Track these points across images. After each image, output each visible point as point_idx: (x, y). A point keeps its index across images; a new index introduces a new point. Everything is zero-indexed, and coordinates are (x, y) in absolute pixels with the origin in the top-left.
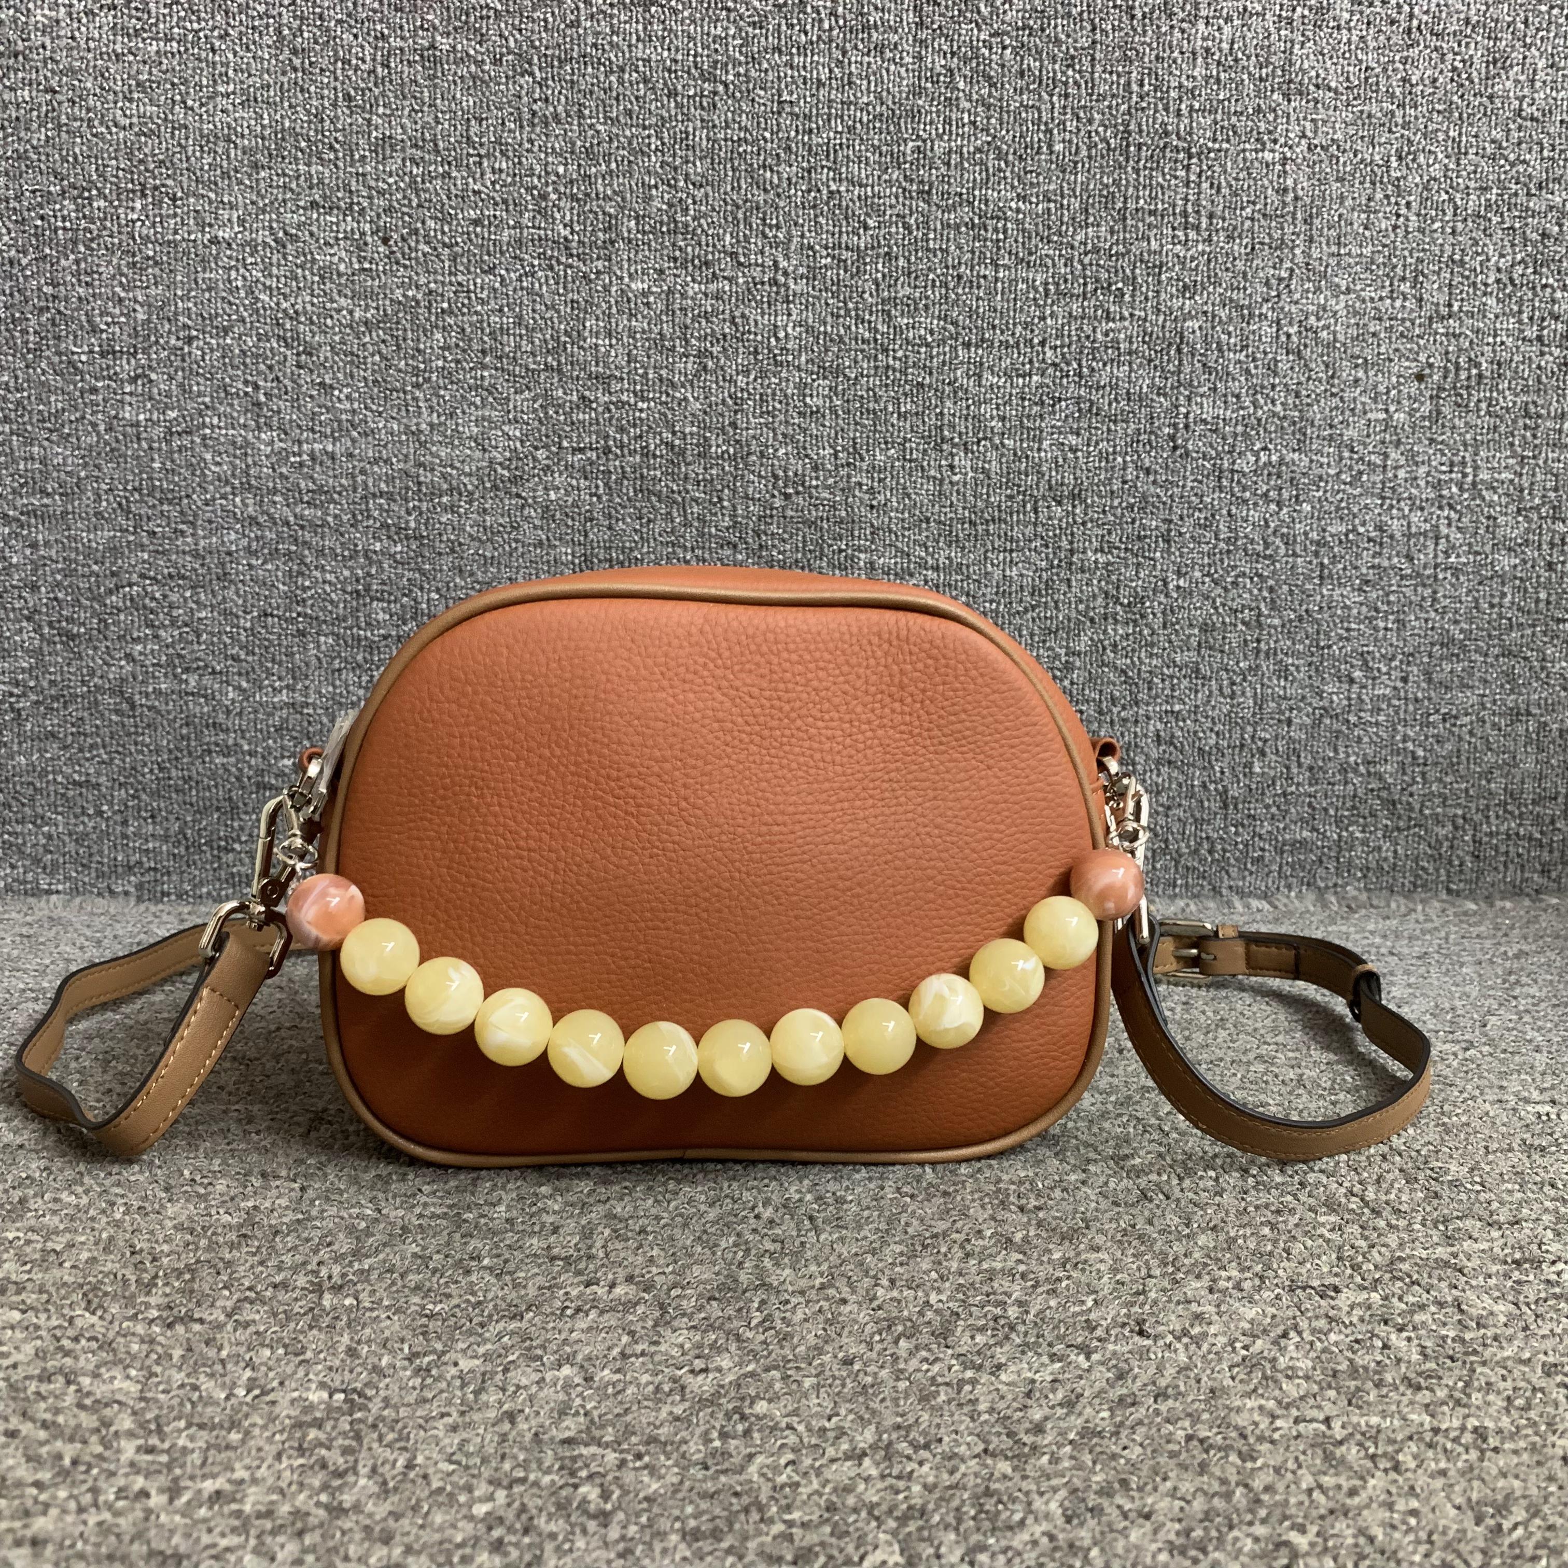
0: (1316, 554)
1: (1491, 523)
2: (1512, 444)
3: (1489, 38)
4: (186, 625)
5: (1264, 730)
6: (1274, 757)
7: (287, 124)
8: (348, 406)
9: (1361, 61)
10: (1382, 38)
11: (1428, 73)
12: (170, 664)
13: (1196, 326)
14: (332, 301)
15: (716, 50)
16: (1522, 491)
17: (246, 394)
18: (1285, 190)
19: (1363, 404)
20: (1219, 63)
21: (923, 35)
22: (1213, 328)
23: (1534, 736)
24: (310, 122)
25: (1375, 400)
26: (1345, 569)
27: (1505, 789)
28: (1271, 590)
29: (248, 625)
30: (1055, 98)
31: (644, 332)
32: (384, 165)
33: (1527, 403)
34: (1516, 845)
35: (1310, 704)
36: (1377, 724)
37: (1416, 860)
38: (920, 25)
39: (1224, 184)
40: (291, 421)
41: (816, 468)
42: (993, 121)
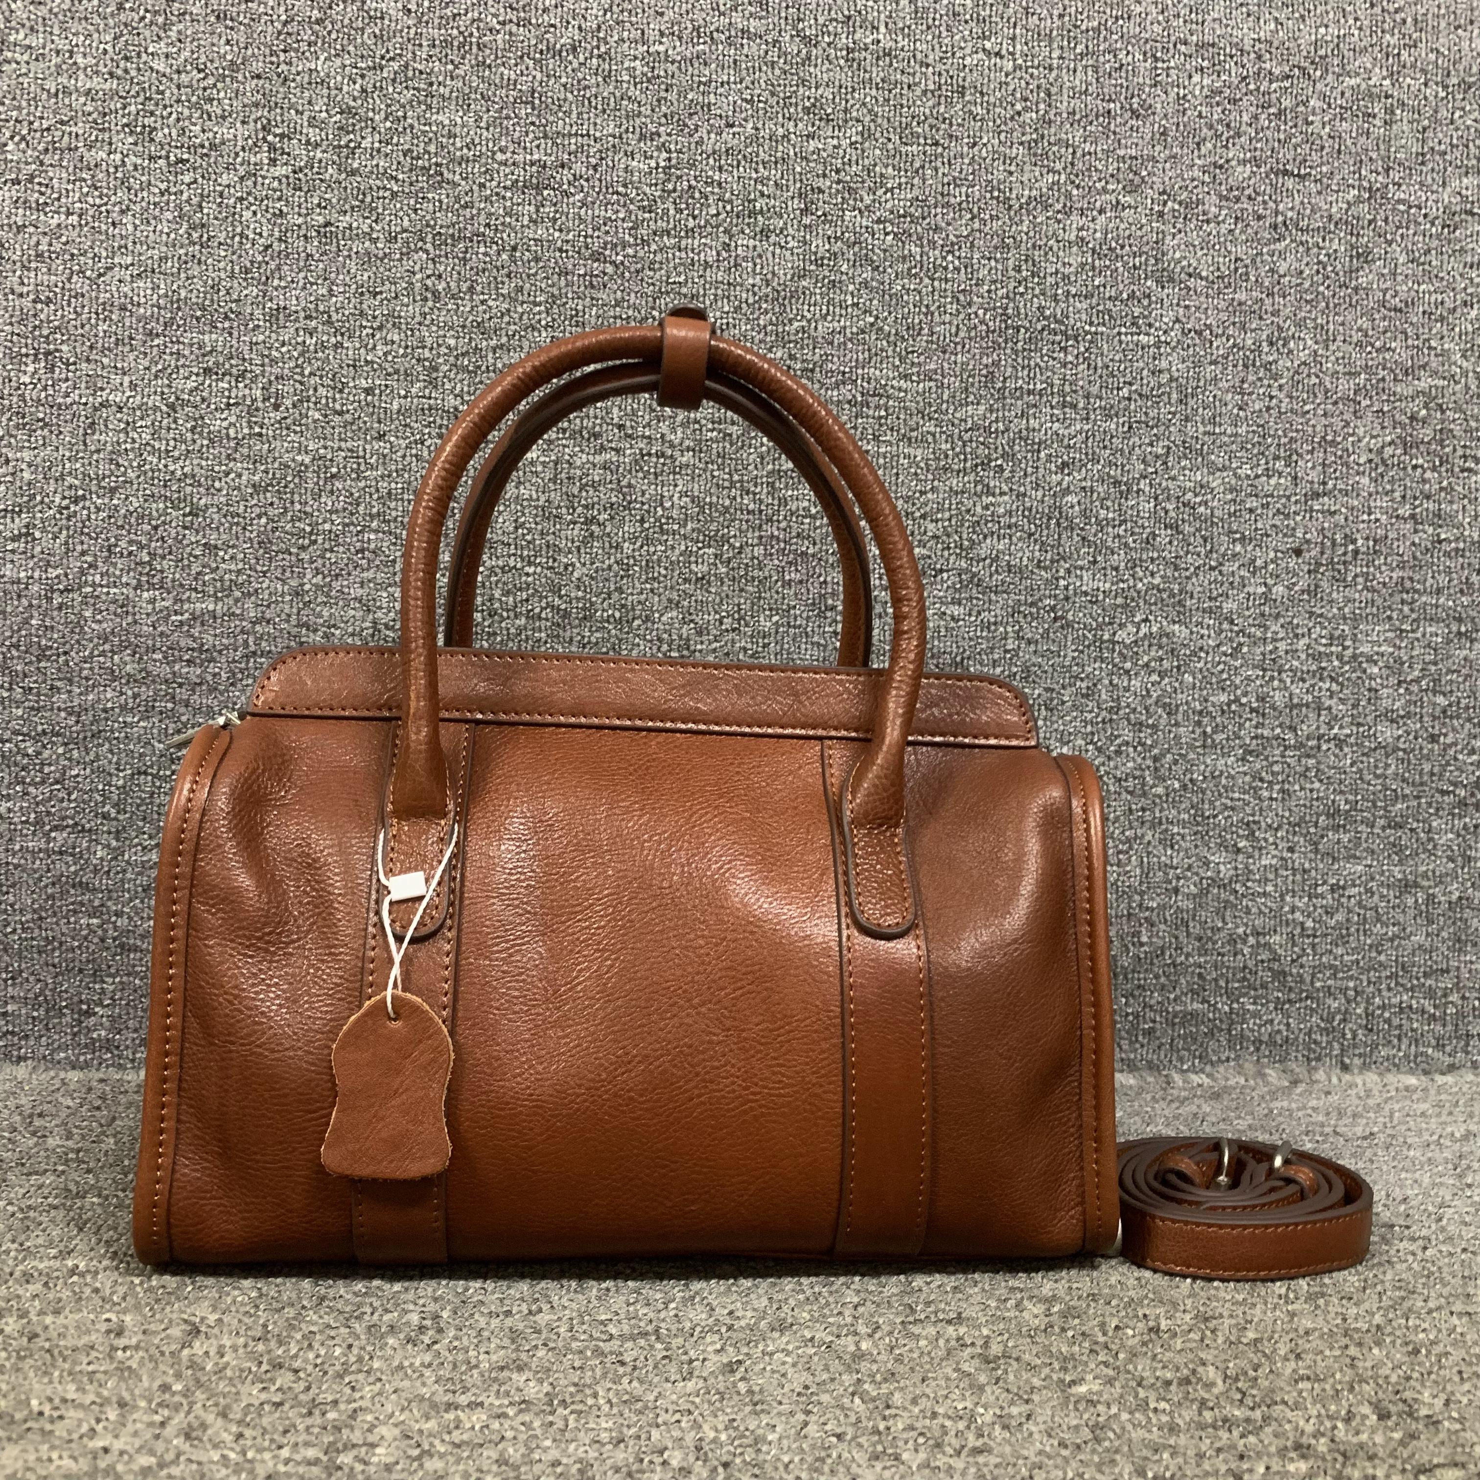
0: (1199, 723)
1: (1372, 694)
2: (1390, 618)
3: (1352, 234)
4: (57, 782)
5: (1153, 899)
6: (1162, 927)
7: (183, 293)
8: (233, 567)
9: (1230, 252)
10: (1249, 231)
11: (1295, 265)
12: (38, 822)
13: (1075, 501)
14: (220, 463)
15: (607, 232)
16: (1403, 663)
17: (130, 553)
18: (1160, 371)
19: (1243, 578)
20: (1094, 250)
21: (807, 221)
22: (1092, 502)
23: (1423, 907)
24: (205, 293)
25: (1254, 573)
26: (1228, 739)
27: (1396, 961)
28: (1156, 759)
29: (121, 783)
30: (936, 283)
31: (531, 499)
32: (278, 334)
33: (1403, 578)
34: (1410, 1019)
35: (1197, 874)
36: (1265, 894)
37: (1309, 1034)
38: (805, 211)
39: (1100, 364)
40: (173, 581)
41: (700, 633)
42: (875, 302)
